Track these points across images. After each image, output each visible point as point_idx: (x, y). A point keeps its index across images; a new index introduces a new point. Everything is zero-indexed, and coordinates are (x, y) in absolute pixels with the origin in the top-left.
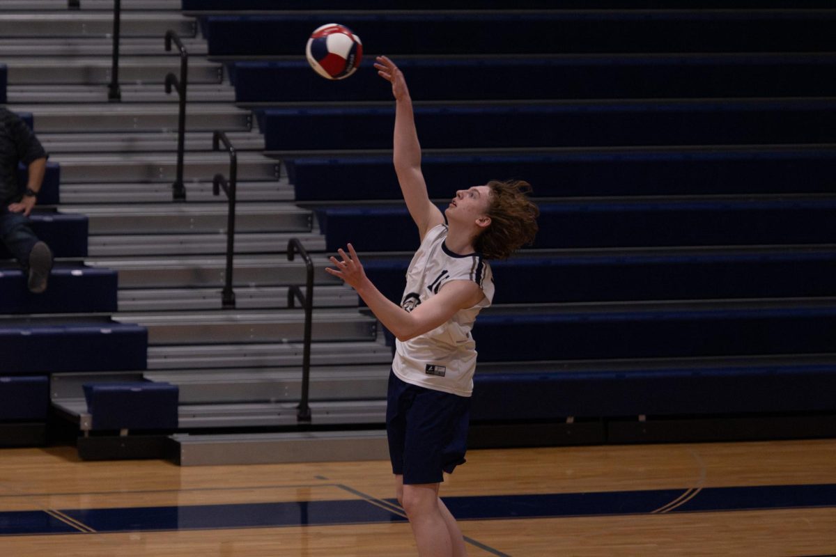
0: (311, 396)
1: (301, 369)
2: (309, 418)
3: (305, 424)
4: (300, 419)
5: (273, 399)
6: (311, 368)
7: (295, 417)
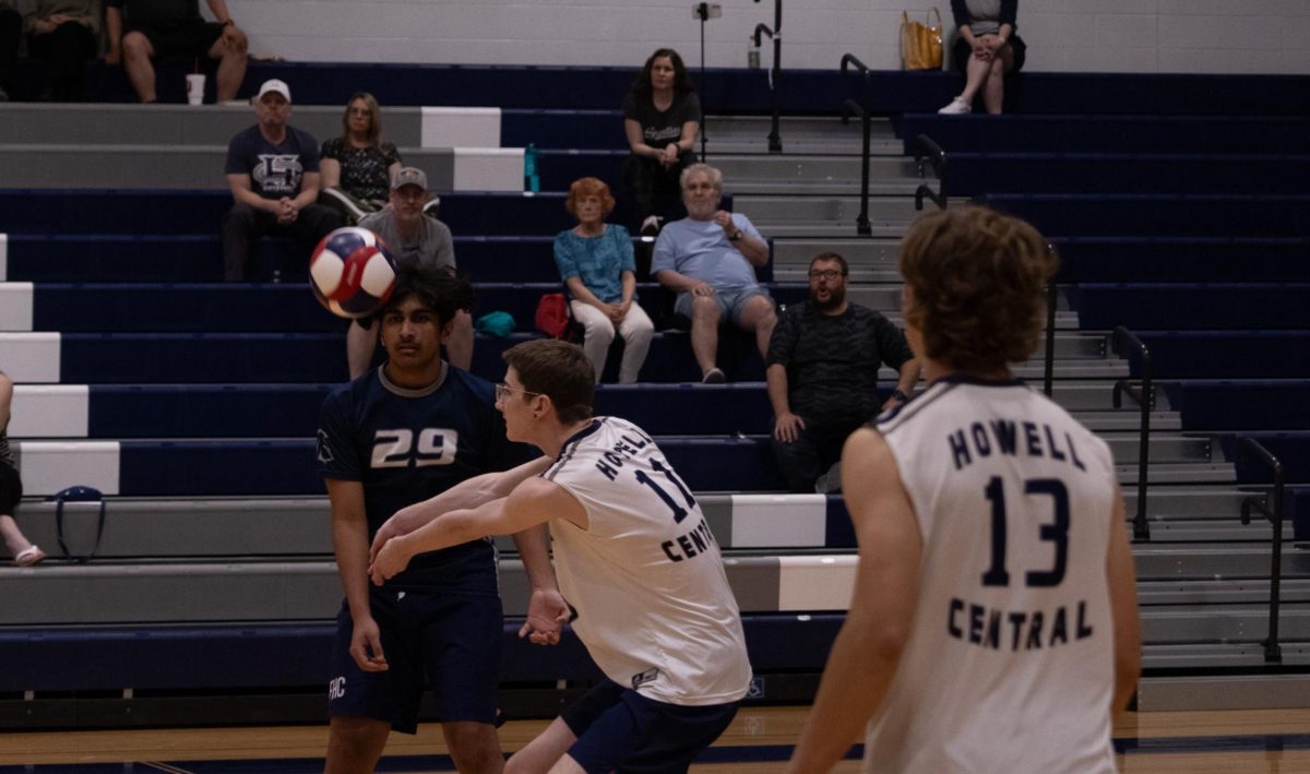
0: (1280, 636)
1: (1268, 605)
2: (1279, 658)
3: (1274, 665)
4: (1268, 659)
5: (1224, 639)
6: (1281, 606)
7: (1262, 656)
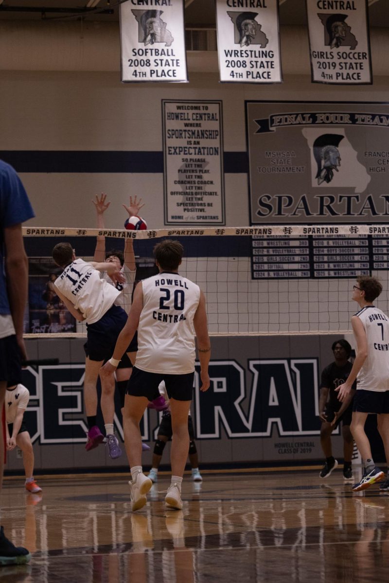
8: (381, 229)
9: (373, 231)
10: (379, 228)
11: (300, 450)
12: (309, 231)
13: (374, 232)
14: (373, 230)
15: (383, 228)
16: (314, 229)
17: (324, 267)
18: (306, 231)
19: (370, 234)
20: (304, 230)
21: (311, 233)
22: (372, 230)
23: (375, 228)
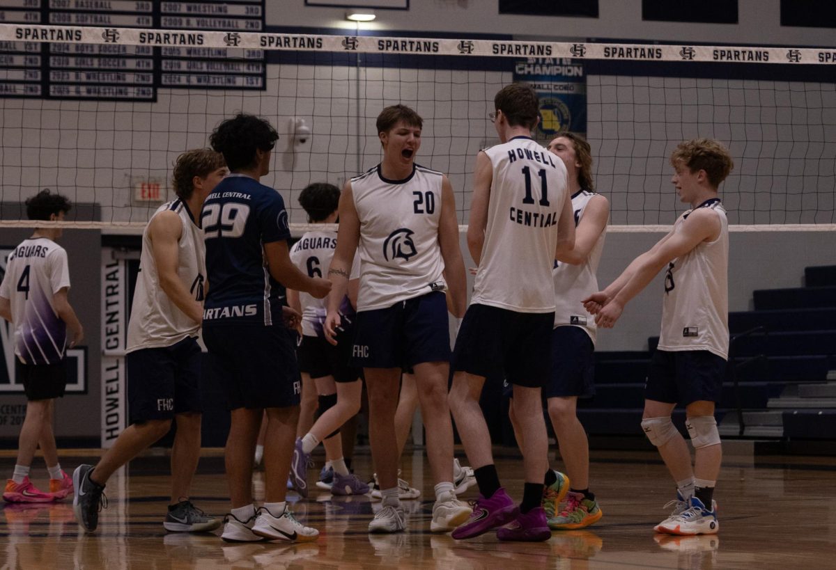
8: (162, 36)
9: (147, 40)
10: (158, 35)
11: (10, 420)
12: (26, 35)
13: (149, 42)
14: (147, 37)
15: (165, 34)
16: (35, 30)
17: (68, 78)
18: (21, 34)
19: (140, 44)
20: (17, 33)
21: (30, 39)
22: (144, 38)
23: (149, 34)
